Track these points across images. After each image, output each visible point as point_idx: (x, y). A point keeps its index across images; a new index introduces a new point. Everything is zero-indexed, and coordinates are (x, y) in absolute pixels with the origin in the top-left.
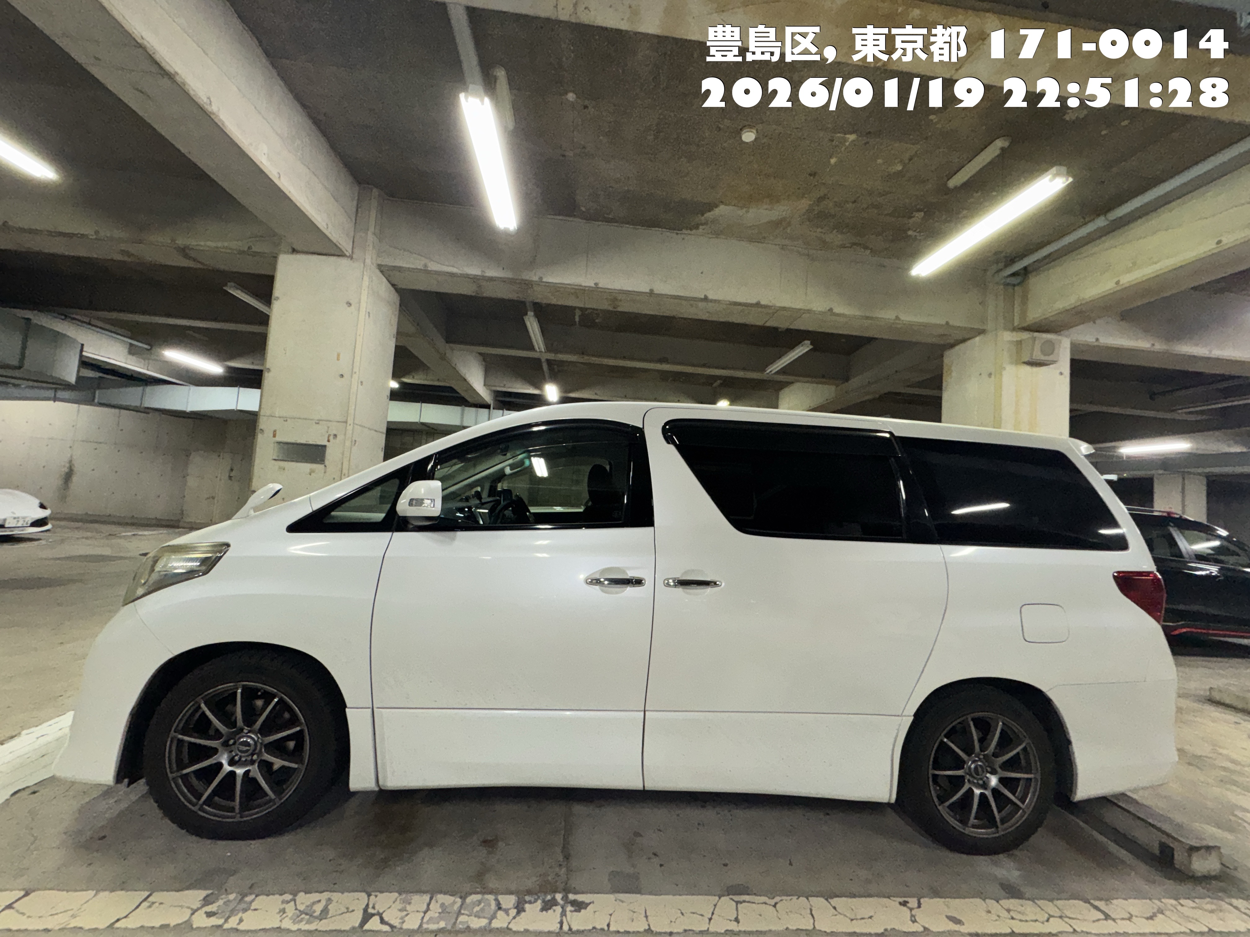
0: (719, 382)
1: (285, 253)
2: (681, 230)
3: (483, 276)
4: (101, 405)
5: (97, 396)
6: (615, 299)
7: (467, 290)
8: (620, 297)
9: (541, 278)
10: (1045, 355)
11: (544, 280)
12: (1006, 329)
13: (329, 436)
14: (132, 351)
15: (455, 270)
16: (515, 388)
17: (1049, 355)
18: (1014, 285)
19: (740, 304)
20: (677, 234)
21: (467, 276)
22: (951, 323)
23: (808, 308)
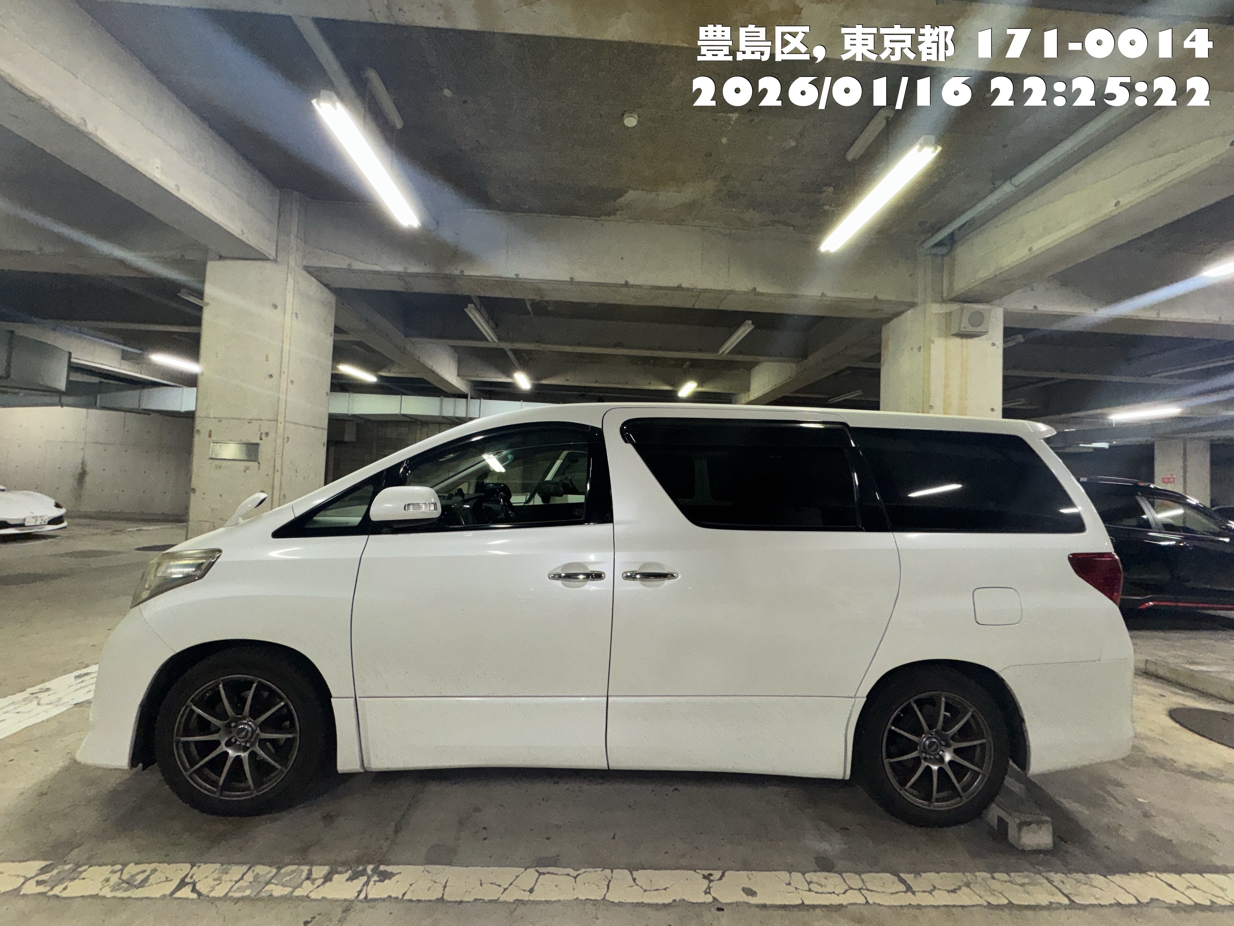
0: (688, 363)
1: (212, 260)
2: (599, 217)
3: (406, 273)
4: (104, 408)
5: (98, 400)
6: (539, 290)
7: (396, 286)
8: (544, 287)
9: (462, 271)
10: (973, 325)
11: (466, 273)
12: (935, 301)
13: (261, 434)
14: (125, 356)
15: (377, 268)
16: (490, 378)
17: (977, 326)
18: (943, 256)
19: (661, 288)
20: (596, 221)
21: (391, 274)
22: (880, 297)
23: (731, 288)
